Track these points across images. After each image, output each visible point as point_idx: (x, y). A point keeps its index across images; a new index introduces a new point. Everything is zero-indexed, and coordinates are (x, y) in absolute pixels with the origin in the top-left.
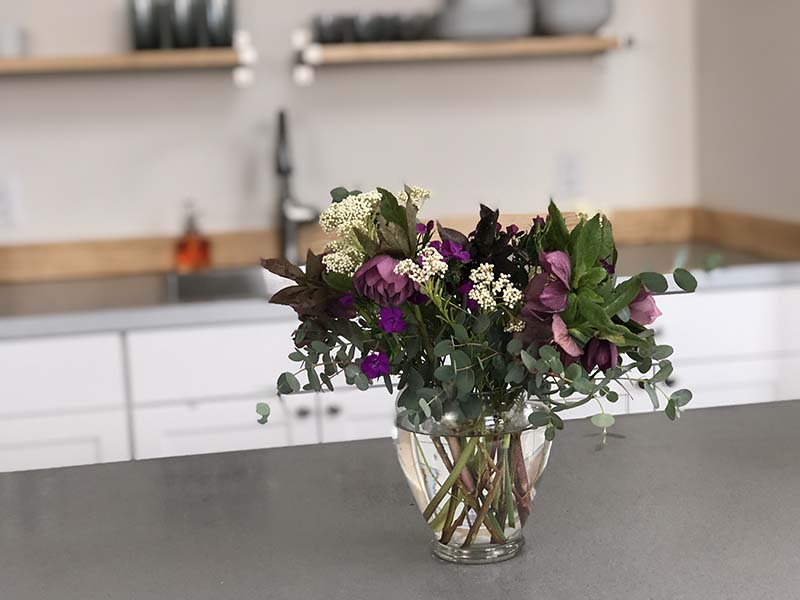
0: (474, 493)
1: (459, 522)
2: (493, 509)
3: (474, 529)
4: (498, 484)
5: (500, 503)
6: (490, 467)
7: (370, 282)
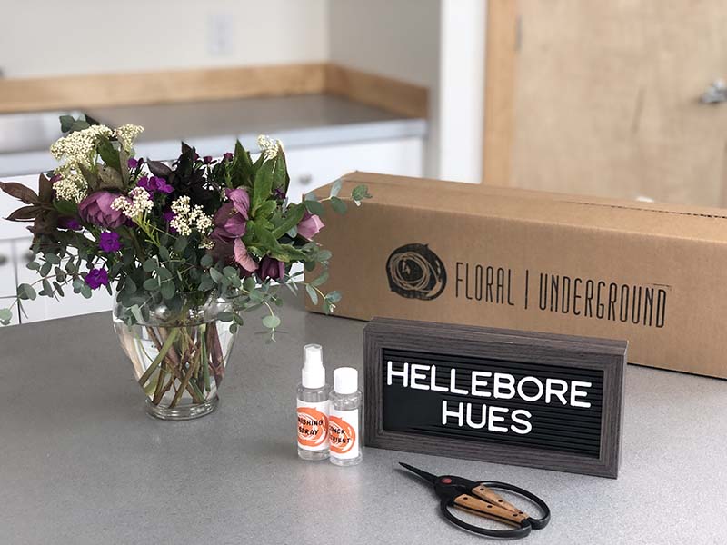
0: (179, 366)
1: (167, 389)
2: (193, 377)
3: (178, 394)
4: (197, 359)
5: (199, 374)
6: (191, 346)
7: (92, 213)
